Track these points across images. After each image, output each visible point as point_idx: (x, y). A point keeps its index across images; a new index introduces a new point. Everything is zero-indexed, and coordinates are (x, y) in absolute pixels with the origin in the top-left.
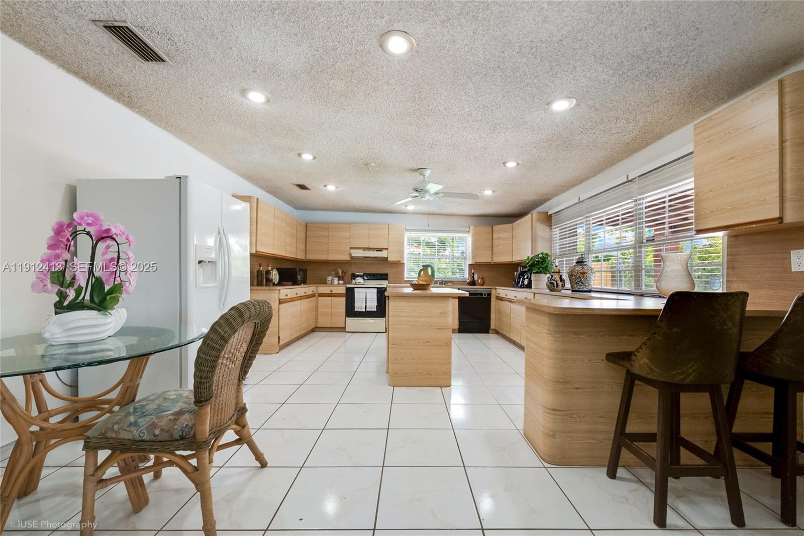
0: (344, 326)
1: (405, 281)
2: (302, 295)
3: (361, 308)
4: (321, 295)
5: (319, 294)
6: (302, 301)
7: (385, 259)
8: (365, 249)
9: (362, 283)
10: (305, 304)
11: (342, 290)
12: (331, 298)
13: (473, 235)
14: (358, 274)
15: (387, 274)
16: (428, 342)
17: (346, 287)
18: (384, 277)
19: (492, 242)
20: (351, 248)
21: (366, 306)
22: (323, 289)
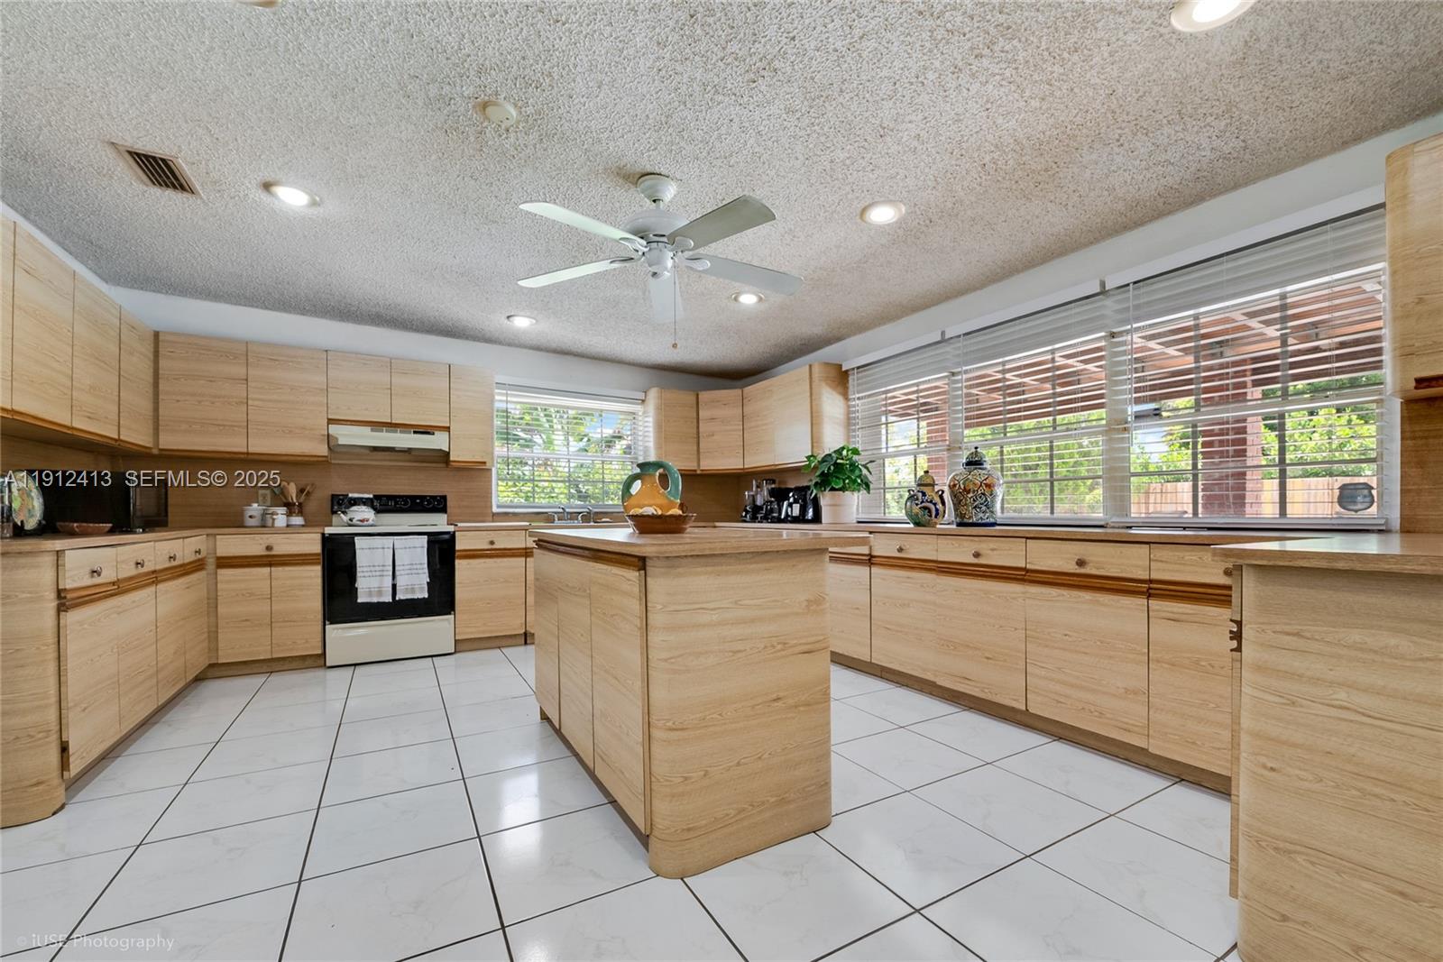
0: (320, 652)
1: (494, 514)
2: (158, 567)
3: (380, 593)
4: (225, 562)
5: (219, 558)
6: (161, 586)
7: (443, 457)
8: (377, 425)
9: (370, 522)
10: (173, 596)
11: (310, 543)
12: (266, 570)
13: (659, 409)
14: (356, 495)
15: (444, 498)
16: (778, 699)
17: (323, 534)
18: (436, 504)
19: (698, 427)
20: (331, 421)
21: (394, 587)
22: (231, 544)
